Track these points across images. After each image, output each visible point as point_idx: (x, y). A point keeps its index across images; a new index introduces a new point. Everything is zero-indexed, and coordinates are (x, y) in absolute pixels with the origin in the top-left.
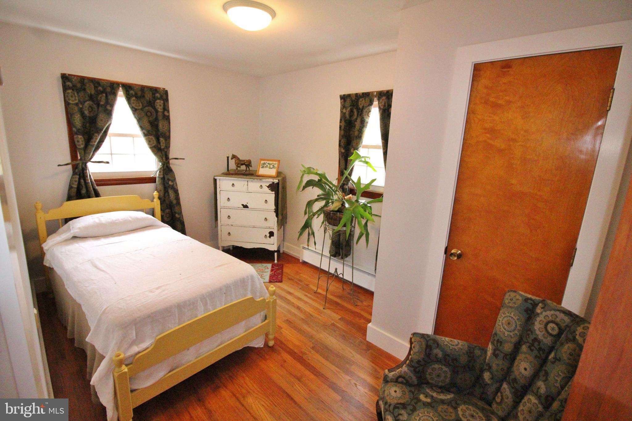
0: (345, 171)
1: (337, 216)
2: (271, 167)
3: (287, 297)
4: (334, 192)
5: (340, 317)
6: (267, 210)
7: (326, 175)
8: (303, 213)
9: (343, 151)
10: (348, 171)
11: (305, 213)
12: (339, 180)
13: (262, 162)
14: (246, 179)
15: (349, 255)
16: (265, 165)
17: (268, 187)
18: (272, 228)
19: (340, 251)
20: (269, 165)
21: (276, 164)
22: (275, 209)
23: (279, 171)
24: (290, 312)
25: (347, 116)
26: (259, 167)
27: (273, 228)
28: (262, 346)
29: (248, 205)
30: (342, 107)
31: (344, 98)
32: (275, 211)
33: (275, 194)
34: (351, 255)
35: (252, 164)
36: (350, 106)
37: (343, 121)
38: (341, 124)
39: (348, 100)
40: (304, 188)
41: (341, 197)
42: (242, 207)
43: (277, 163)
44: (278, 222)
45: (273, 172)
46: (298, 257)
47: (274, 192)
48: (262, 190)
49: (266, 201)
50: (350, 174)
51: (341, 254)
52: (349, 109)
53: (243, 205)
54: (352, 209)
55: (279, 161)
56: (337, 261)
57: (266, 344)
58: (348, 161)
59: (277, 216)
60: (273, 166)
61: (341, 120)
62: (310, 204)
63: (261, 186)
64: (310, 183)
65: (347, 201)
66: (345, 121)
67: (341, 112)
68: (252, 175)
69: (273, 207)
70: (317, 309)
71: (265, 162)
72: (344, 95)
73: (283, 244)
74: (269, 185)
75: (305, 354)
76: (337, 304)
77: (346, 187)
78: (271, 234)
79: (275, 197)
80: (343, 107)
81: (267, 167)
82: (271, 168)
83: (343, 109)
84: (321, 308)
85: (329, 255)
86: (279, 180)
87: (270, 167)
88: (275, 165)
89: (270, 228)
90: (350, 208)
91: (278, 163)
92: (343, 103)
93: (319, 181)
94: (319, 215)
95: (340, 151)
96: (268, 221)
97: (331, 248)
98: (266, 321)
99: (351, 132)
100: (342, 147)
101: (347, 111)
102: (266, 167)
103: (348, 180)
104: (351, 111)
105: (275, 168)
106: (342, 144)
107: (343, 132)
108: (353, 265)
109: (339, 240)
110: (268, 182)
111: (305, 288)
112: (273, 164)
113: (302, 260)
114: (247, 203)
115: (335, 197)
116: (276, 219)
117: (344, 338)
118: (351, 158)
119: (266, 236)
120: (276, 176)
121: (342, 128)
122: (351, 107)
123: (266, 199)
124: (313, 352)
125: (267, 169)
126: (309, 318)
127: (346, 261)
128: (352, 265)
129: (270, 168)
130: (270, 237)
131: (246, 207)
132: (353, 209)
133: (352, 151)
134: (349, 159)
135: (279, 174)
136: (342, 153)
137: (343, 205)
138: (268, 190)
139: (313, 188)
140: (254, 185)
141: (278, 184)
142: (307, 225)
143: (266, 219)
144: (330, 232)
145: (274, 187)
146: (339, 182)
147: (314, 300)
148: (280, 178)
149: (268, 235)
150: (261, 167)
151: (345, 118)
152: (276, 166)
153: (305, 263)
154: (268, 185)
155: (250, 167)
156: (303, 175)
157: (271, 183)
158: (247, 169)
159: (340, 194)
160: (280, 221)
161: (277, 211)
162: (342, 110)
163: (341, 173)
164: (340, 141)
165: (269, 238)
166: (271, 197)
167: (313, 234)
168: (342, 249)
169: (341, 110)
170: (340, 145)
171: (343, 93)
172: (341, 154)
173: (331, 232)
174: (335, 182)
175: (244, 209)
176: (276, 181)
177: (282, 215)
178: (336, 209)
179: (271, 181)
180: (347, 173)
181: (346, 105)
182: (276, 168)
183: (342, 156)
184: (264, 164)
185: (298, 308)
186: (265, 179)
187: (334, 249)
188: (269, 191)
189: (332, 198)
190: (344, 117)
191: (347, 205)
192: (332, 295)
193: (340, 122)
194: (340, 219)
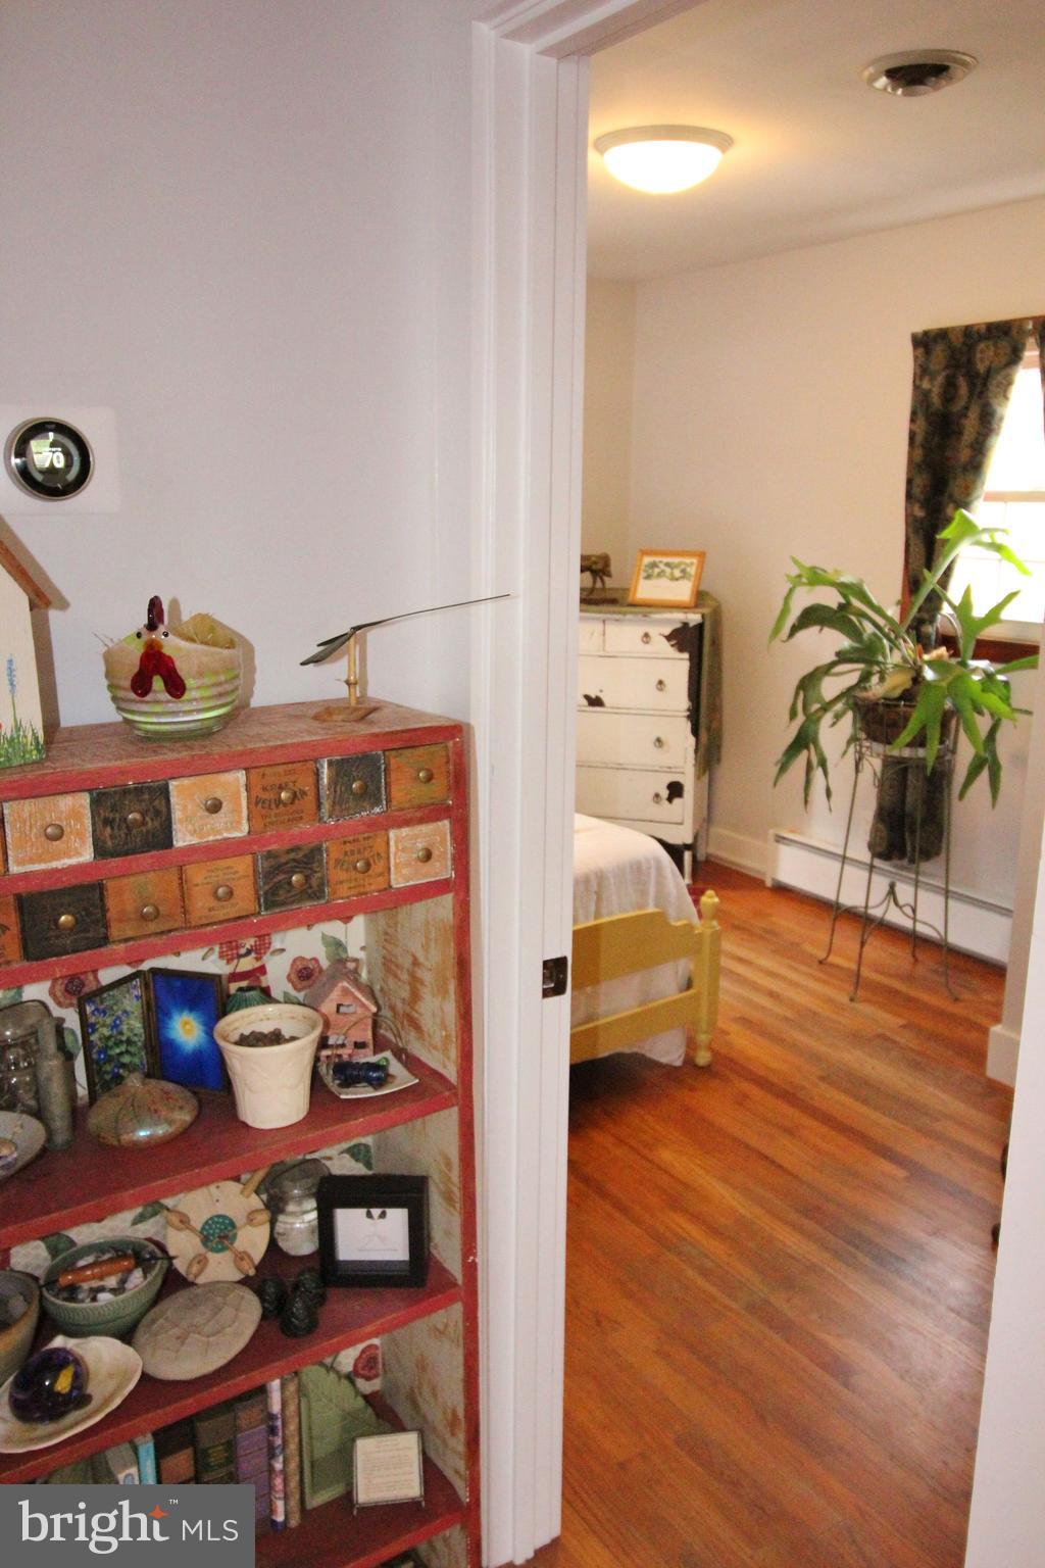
0: (926, 571)
1: (898, 713)
2: (677, 573)
3: (734, 969)
4: (889, 640)
5: (902, 1022)
6: (662, 714)
7: (866, 588)
8: (786, 716)
9: (919, 513)
10: (936, 571)
11: (793, 714)
12: (904, 607)
13: (647, 560)
14: (598, 615)
15: (937, 854)
16: (657, 570)
17: (669, 638)
18: (678, 770)
19: (903, 839)
20: (668, 570)
21: (692, 564)
22: (689, 710)
23: (701, 588)
24: (748, 1002)
25: (936, 400)
26: (638, 576)
27: (681, 770)
28: (678, 1063)
29: (602, 696)
30: (918, 371)
31: (924, 343)
32: (688, 717)
33: (691, 659)
34: (943, 855)
35: (614, 568)
36: (947, 367)
37: (921, 421)
38: (915, 428)
39: (939, 352)
40: (794, 630)
41: (913, 656)
42: (585, 702)
43: (695, 560)
44: (696, 751)
45: (683, 592)
46: (758, 872)
47: (686, 656)
48: (648, 648)
49: (661, 682)
50: (944, 582)
51: (909, 848)
52: (940, 379)
53: (587, 697)
54: (944, 684)
55: (702, 555)
56: (896, 874)
57: (689, 1061)
58: (937, 546)
59: (695, 732)
60: (683, 571)
61: (914, 414)
62: (809, 683)
63: (646, 635)
64: (813, 616)
65: (930, 663)
66: (927, 419)
67: (916, 387)
68: (613, 602)
69: (682, 702)
70: (830, 1000)
71: (657, 559)
72: (926, 333)
73: (708, 830)
74: (673, 631)
75: (803, 1088)
76: (896, 993)
77: (930, 630)
78: (675, 790)
79: (690, 671)
80: (922, 371)
81: (664, 576)
82: (677, 579)
83: (921, 380)
84: (844, 999)
85: (865, 856)
86: (703, 616)
87: (672, 574)
88: (688, 569)
89: (673, 770)
90: (939, 681)
91: (699, 562)
92: (922, 359)
93: (842, 607)
94: (838, 717)
95: (909, 515)
96: (665, 747)
97: (875, 831)
98: (691, 992)
99: (948, 453)
100: (919, 501)
101: (934, 387)
102: (660, 575)
103: (934, 600)
104: (950, 385)
105: (689, 580)
106: (916, 491)
107: (919, 452)
108: (947, 883)
109: (903, 801)
110: (668, 621)
111: (790, 951)
112: (683, 567)
113: (773, 879)
114: (601, 691)
115: (894, 658)
116: (692, 740)
117: (917, 1063)
118: (946, 534)
119: (657, 796)
120: (693, 604)
121: (919, 439)
122: (948, 372)
123: (663, 679)
124: (823, 1086)
125: (664, 582)
126: (805, 1018)
127: (925, 874)
128: (944, 886)
129: (674, 579)
130: (670, 799)
131: (595, 702)
132: (950, 685)
133: (949, 510)
134: (941, 540)
135: (700, 597)
136: (916, 519)
137: (917, 679)
138: (667, 649)
139: (821, 630)
140: (624, 634)
141: (700, 627)
142: (804, 740)
143: (659, 740)
144: (873, 764)
145: (688, 639)
146: (904, 613)
147: (817, 979)
148: (706, 611)
149: (665, 793)
150: (645, 574)
151: (928, 407)
152: (692, 571)
153: (782, 890)
154: (668, 631)
155: (606, 579)
156: (791, 591)
157: (679, 625)
158: (595, 582)
159: (908, 647)
160: (702, 750)
161: (694, 716)
162: (918, 382)
163: (913, 584)
164: (909, 482)
165: (666, 803)
166: (678, 668)
167: (823, 763)
168: (913, 832)
169: (914, 382)
170: (909, 496)
171: (920, 327)
172: (911, 522)
173: (877, 763)
174: (893, 612)
175: (591, 709)
176: (694, 618)
177: (709, 729)
178: (897, 693)
179: (678, 617)
180: (932, 580)
181: (932, 367)
182: (692, 579)
183: (916, 532)
184: (654, 565)
185: (772, 994)
186: (660, 613)
187: (885, 834)
188: (672, 652)
189: (880, 658)
190: (925, 404)
191: (929, 674)
192: (877, 971)
193: (912, 421)
194: (906, 719)
